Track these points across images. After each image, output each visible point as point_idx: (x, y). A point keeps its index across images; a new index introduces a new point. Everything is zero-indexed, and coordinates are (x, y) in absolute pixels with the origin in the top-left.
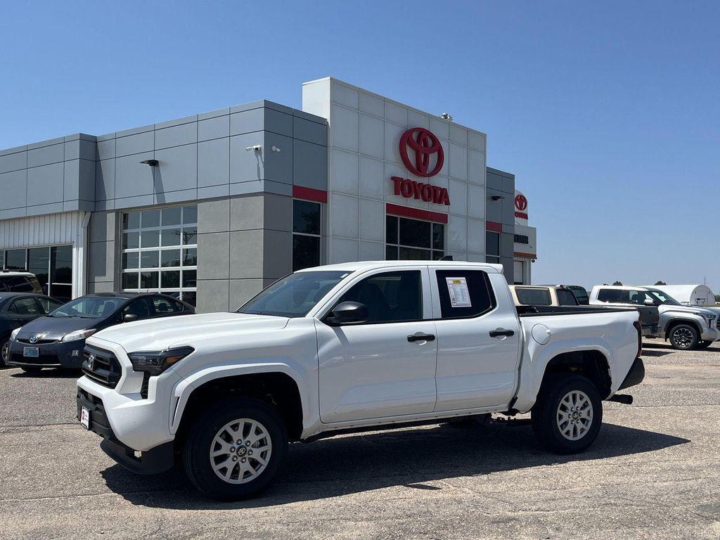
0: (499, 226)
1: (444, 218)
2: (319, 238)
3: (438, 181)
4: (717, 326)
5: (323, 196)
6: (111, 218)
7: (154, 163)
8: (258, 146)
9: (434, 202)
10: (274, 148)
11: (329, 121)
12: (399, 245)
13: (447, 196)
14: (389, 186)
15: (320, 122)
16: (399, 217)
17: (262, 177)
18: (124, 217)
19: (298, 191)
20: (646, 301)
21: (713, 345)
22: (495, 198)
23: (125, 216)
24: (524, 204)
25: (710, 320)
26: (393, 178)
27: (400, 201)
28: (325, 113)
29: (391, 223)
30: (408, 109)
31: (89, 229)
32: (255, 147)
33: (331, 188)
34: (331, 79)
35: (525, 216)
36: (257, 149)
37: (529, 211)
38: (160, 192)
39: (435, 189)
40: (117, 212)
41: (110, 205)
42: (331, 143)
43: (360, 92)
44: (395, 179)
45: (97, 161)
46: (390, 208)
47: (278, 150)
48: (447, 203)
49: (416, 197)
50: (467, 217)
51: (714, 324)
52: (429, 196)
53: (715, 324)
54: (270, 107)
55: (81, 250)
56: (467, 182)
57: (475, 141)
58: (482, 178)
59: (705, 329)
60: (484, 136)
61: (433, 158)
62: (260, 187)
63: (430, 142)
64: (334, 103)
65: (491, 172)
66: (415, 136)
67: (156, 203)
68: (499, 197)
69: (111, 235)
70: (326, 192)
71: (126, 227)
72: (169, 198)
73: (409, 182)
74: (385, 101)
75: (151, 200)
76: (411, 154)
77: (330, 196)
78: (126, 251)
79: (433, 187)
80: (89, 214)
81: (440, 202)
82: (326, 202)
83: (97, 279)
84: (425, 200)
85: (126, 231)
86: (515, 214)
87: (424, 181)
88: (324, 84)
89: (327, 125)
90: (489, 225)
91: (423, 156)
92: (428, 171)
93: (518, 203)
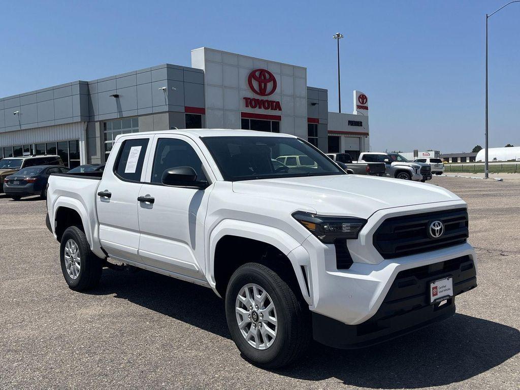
1: (279, 118)
3: (274, 98)
5: (203, 111)
6: (97, 125)
7: (116, 96)
9: (272, 109)
10: (173, 88)
11: (204, 71)
13: (279, 106)
14: (243, 103)
15: (200, 71)
16: (249, 119)
17: (167, 104)
18: (104, 124)
19: (187, 109)
22: (314, 104)
23: (105, 124)
24: (365, 100)
25: (417, 170)
26: (244, 98)
27: (249, 110)
28: (202, 67)
29: (245, 122)
30: (253, 59)
31: (87, 131)
32: (163, 88)
33: (206, 107)
34: (205, 48)
35: (366, 108)
36: (164, 89)
38: (120, 112)
39: (272, 102)
40: (100, 122)
41: (96, 118)
42: (206, 83)
43: (222, 53)
44: (246, 99)
45: (89, 95)
46: (243, 114)
47: (175, 89)
48: (280, 109)
49: (260, 108)
50: (294, 116)
52: (268, 107)
54: (170, 67)
55: (83, 142)
56: (294, 97)
57: (299, 72)
58: (304, 93)
60: (305, 69)
61: (270, 86)
62: (166, 109)
63: (267, 76)
64: (206, 61)
65: (310, 89)
66: (257, 74)
67: (119, 117)
68: (316, 104)
69: (98, 134)
70: (204, 109)
71: (105, 130)
72: (125, 114)
73: (254, 99)
74: (238, 56)
75: (116, 116)
77: (207, 110)
78: (106, 142)
80: (86, 123)
81: (275, 109)
82: (205, 114)
83: (92, 157)
84: (265, 108)
85: (106, 132)
86: (358, 107)
87: (265, 98)
88: (201, 51)
89: (204, 73)
90: (309, 120)
91: (263, 85)
92: (267, 93)
93: (361, 100)
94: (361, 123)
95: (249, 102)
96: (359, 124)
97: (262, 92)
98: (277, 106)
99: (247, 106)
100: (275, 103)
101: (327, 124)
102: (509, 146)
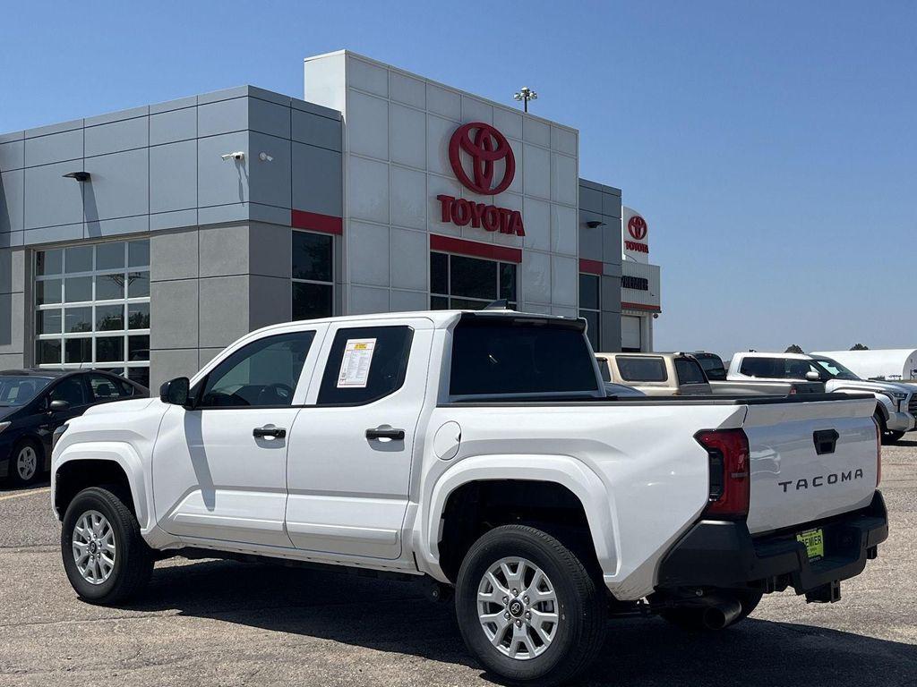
0: (598, 266)
1: (516, 255)
2: (331, 286)
3: (506, 201)
4: (909, 410)
5: (336, 225)
6: (18, 259)
7: (83, 177)
8: (240, 153)
9: (502, 231)
10: (263, 156)
11: (344, 114)
12: (449, 296)
13: (520, 223)
14: (434, 209)
15: (332, 115)
16: (449, 254)
17: (246, 198)
18: (38, 257)
19: (299, 217)
20: (809, 374)
21: (906, 437)
22: (592, 225)
23: (40, 256)
24: (642, 230)
25: (899, 401)
26: (439, 197)
27: (450, 231)
28: (338, 103)
29: (437, 263)
30: (461, 94)
32: (235, 154)
33: (348, 211)
34: (347, 53)
35: (644, 249)
36: (238, 157)
37: (650, 240)
38: (92, 220)
39: (503, 212)
40: (28, 249)
41: (16, 240)
42: (347, 148)
43: (389, 70)
44: (443, 199)
46: (436, 241)
47: (270, 159)
48: (521, 233)
49: (475, 225)
50: (551, 253)
51: (905, 406)
52: (494, 224)
53: (907, 407)
54: (258, 98)
56: (551, 202)
57: (561, 140)
58: (571, 195)
59: (892, 413)
60: (576, 133)
61: (499, 167)
62: (243, 213)
63: (494, 144)
64: (350, 87)
65: (585, 185)
66: (471, 135)
67: (87, 236)
68: (598, 223)
69: (18, 283)
70: (341, 219)
71: (41, 272)
72: (106, 229)
73: (464, 204)
74: (427, 83)
75: (79, 232)
76: (466, 162)
77: (347, 225)
78: (43, 307)
79: (499, 209)
81: (510, 232)
82: (341, 234)
84: (488, 228)
85: (42, 278)
86: (630, 245)
87: (487, 200)
88: (336, 60)
89: (341, 121)
90: (584, 265)
91: (483, 164)
92: (492, 186)
93: (633, 229)
94: (645, 281)
95: (451, 209)
96: (640, 284)
98: (511, 222)
99: (445, 219)
100: (509, 217)
101: (619, 278)
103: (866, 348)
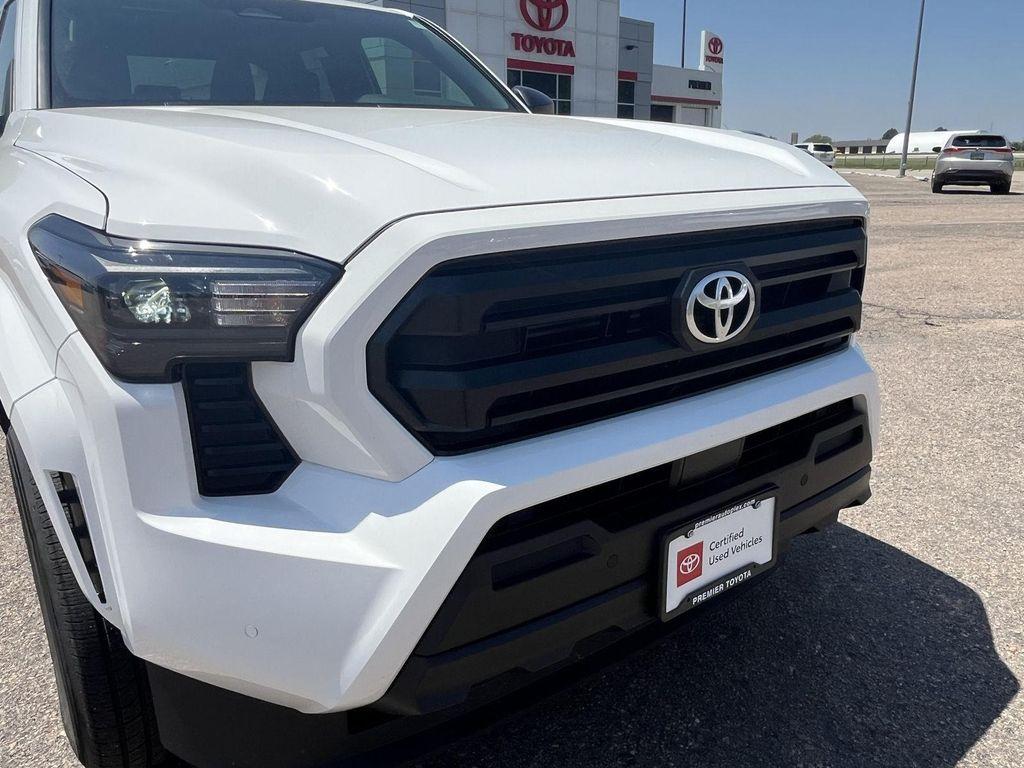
0: (634, 75)
1: (571, 69)
3: (560, 34)
9: (559, 54)
13: (571, 48)
14: (510, 42)
16: (521, 70)
22: (629, 48)
24: (719, 47)
26: (513, 34)
27: (521, 55)
29: (512, 76)
35: (720, 61)
42: (448, 6)
44: (516, 36)
46: (511, 62)
48: (573, 55)
49: (539, 51)
50: (597, 68)
52: (553, 50)
56: (597, 34)
58: (614, 29)
61: (556, 13)
65: (624, 22)
68: (634, 47)
73: (529, 37)
79: (557, 40)
81: (565, 55)
86: (708, 58)
87: (547, 35)
90: (621, 74)
91: (545, 11)
92: (550, 26)
93: (712, 47)
94: (710, 84)
95: (520, 41)
96: (706, 86)
97: (543, 24)
98: (568, 49)
99: (517, 48)
100: (564, 45)
101: (650, 83)
102: (940, 129)
103: (945, 130)
